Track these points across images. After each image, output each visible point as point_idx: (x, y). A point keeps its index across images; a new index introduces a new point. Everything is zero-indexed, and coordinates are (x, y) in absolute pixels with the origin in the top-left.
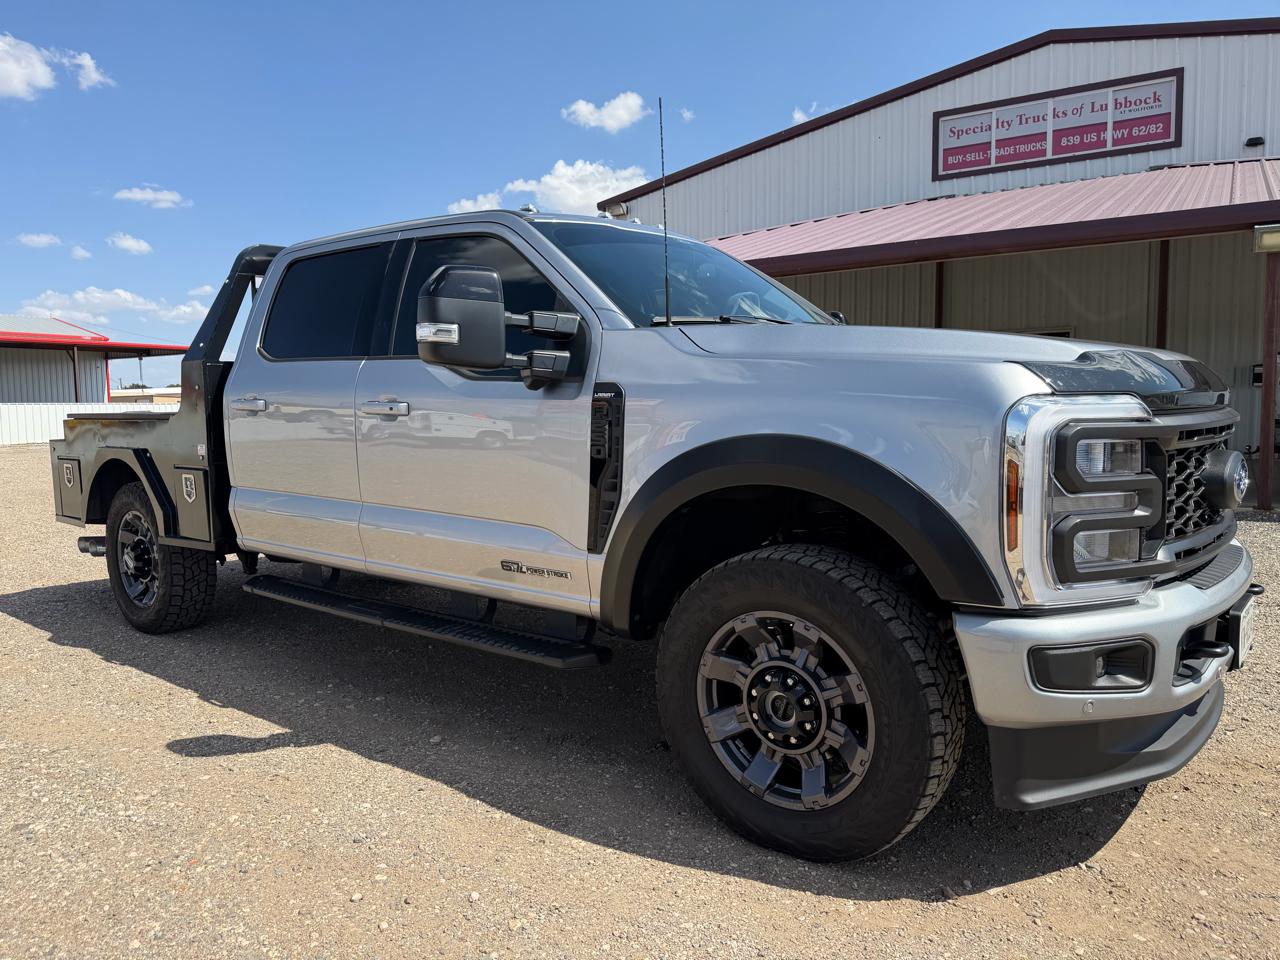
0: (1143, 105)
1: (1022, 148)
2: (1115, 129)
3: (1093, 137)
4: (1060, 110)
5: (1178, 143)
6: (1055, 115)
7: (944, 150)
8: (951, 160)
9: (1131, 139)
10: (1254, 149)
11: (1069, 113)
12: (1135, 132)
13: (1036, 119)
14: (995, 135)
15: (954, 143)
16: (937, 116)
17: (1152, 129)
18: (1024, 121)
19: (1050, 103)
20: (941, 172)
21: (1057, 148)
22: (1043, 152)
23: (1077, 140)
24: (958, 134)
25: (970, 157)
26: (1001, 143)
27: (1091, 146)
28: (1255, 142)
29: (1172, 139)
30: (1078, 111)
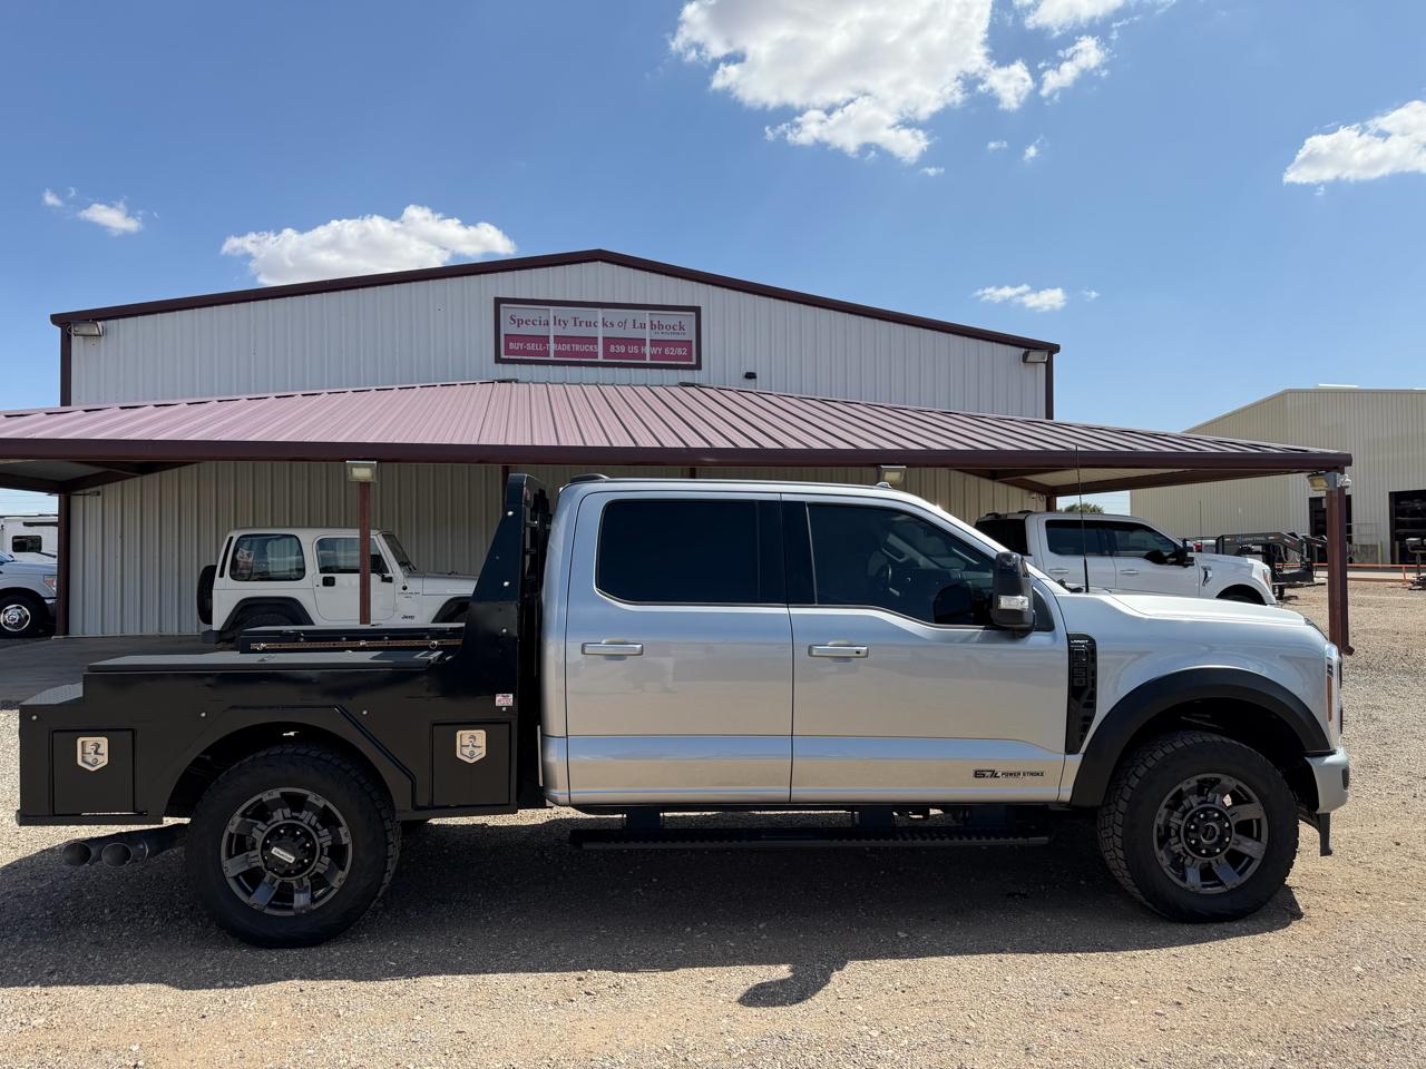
0: (672, 330)
1: (577, 347)
2: (651, 346)
3: (634, 349)
4: (608, 320)
5: (698, 367)
6: (604, 324)
7: (506, 335)
8: (512, 346)
9: (663, 356)
10: (749, 381)
11: (616, 324)
12: (667, 351)
13: (588, 324)
14: (553, 331)
15: (514, 330)
16: (498, 301)
17: (679, 351)
18: (578, 323)
19: (600, 312)
20: (503, 356)
21: (607, 354)
22: (595, 355)
23: (622, 349)
24: (519, 323)
25: (531, 347)
26: (558, 339)
27: (634, 356)
28: (750, 376)
29: (694, 363)
30: (623, 324)
